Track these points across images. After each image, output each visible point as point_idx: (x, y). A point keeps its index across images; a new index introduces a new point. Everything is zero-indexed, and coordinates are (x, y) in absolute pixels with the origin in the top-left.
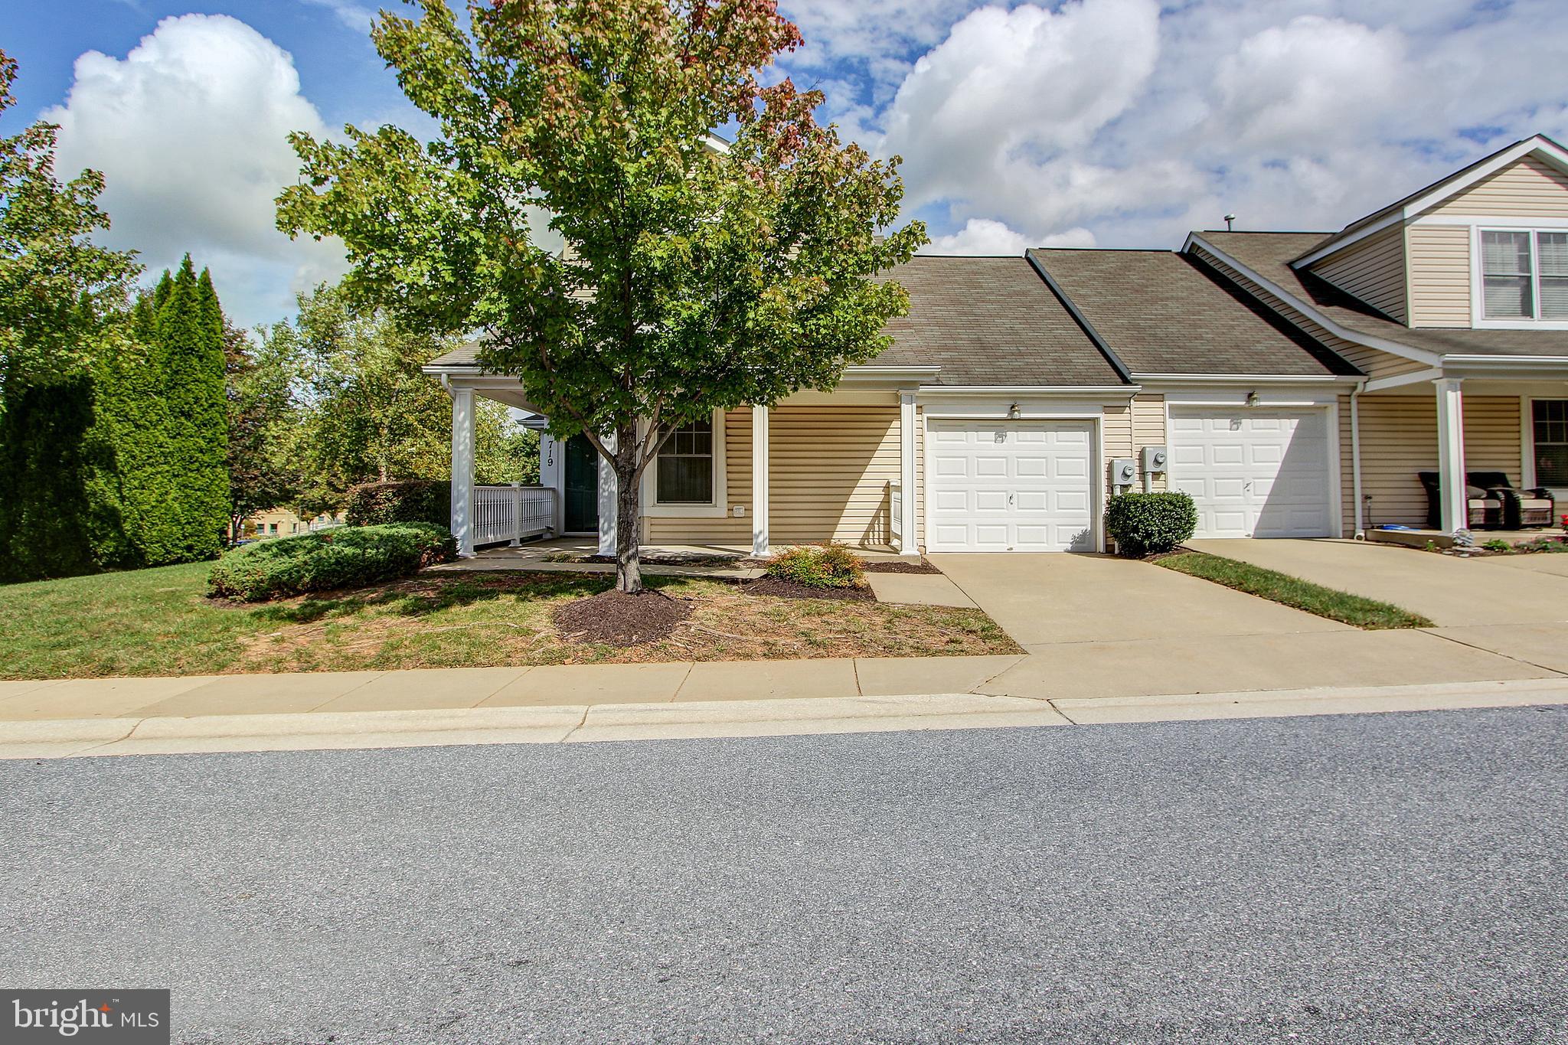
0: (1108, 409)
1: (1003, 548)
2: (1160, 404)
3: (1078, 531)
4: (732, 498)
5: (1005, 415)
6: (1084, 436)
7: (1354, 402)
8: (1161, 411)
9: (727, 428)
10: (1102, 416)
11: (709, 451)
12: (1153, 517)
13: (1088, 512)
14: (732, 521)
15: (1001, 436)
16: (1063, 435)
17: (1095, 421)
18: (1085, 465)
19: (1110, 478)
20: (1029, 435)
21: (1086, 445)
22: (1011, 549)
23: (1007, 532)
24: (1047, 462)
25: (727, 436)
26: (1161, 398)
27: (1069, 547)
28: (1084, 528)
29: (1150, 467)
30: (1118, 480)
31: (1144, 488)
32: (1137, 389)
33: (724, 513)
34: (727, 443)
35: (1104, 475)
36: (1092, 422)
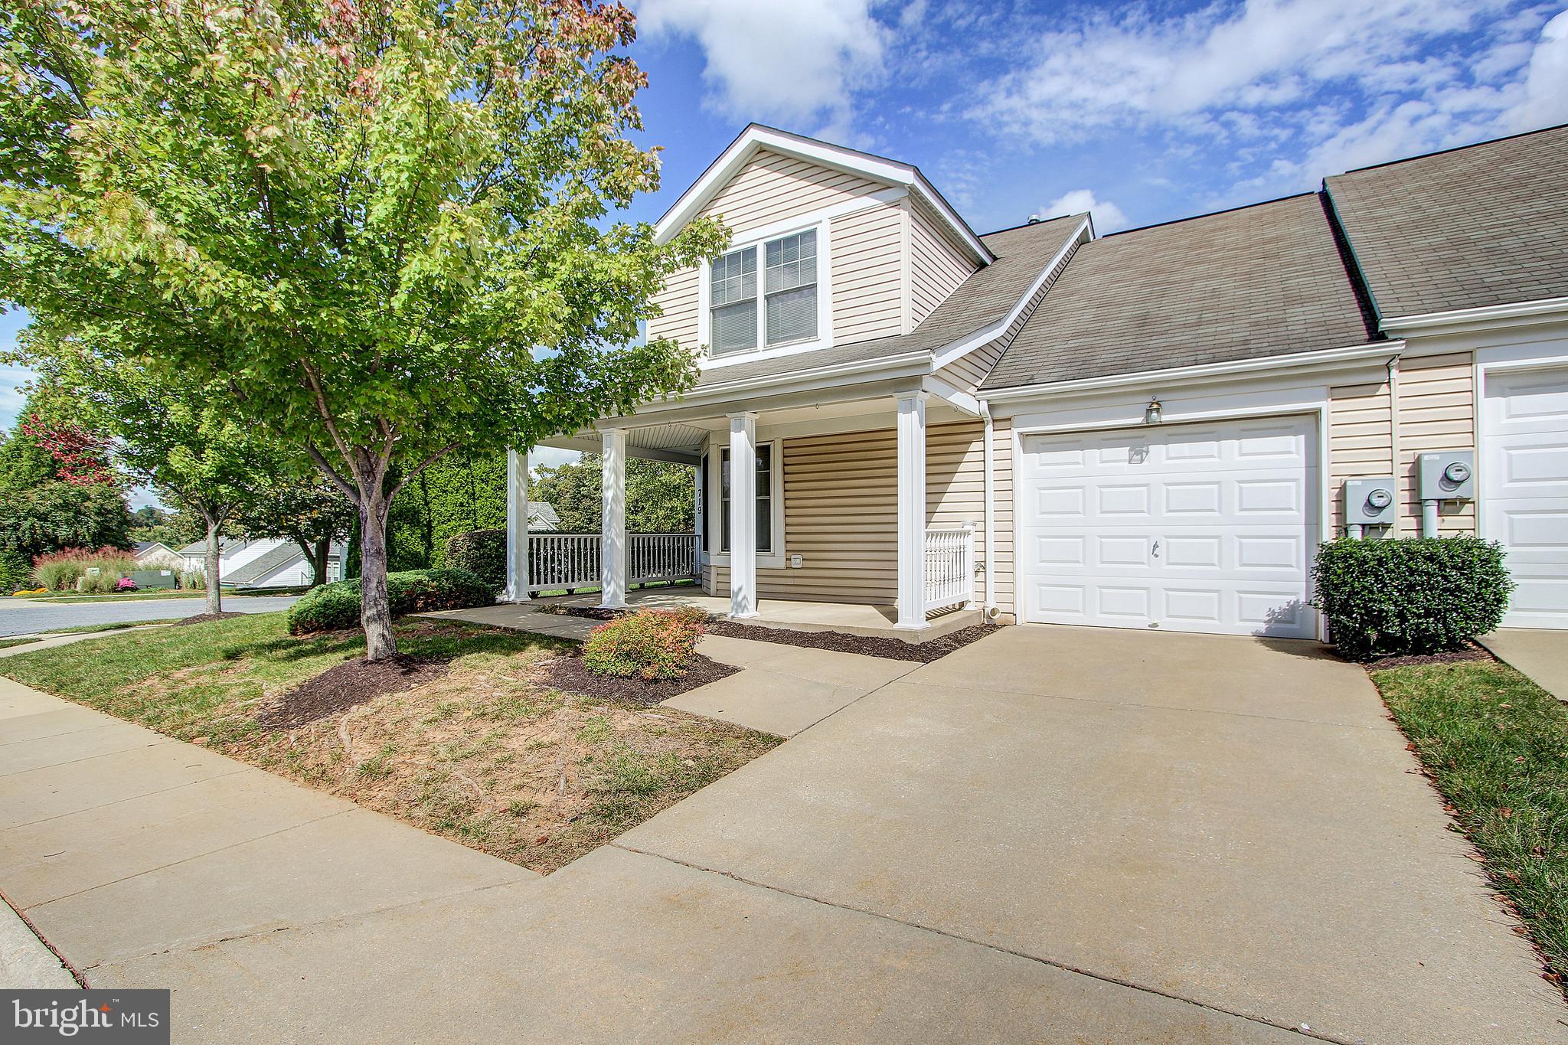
0: (1337, 392)
1: (1142, 622)
2: (1465, 371)
3: (1280, 603)
4: (790, 546)
5: (1139, 420)
6: (1294, 445)
8: (1466, 384)
9: (785, 465)
10: (1326, 406)
11: (768, 494)
12: (1385, 585)
14: (790, 573)
15: (1139, 453)
16: (1250, 444)
17: (1316, 414)
18: (1295, 494)
19: (1341, 513)
20: (1186, 448)
21: (1299, 458)
22: (1156, 625)
23: (1149, 599)
24: (1220, 489)
25: (785, 474)
26: (1468, 358)
27: (1262, 628)
28: (1293, 598)
29: (1432, 489)
30: (1356, 514)
31: (1420, 530)
32: (1397, 347)
33: (781, 563)
34: (785, 482)
35: (1328, 508)
36: (1312, 418)
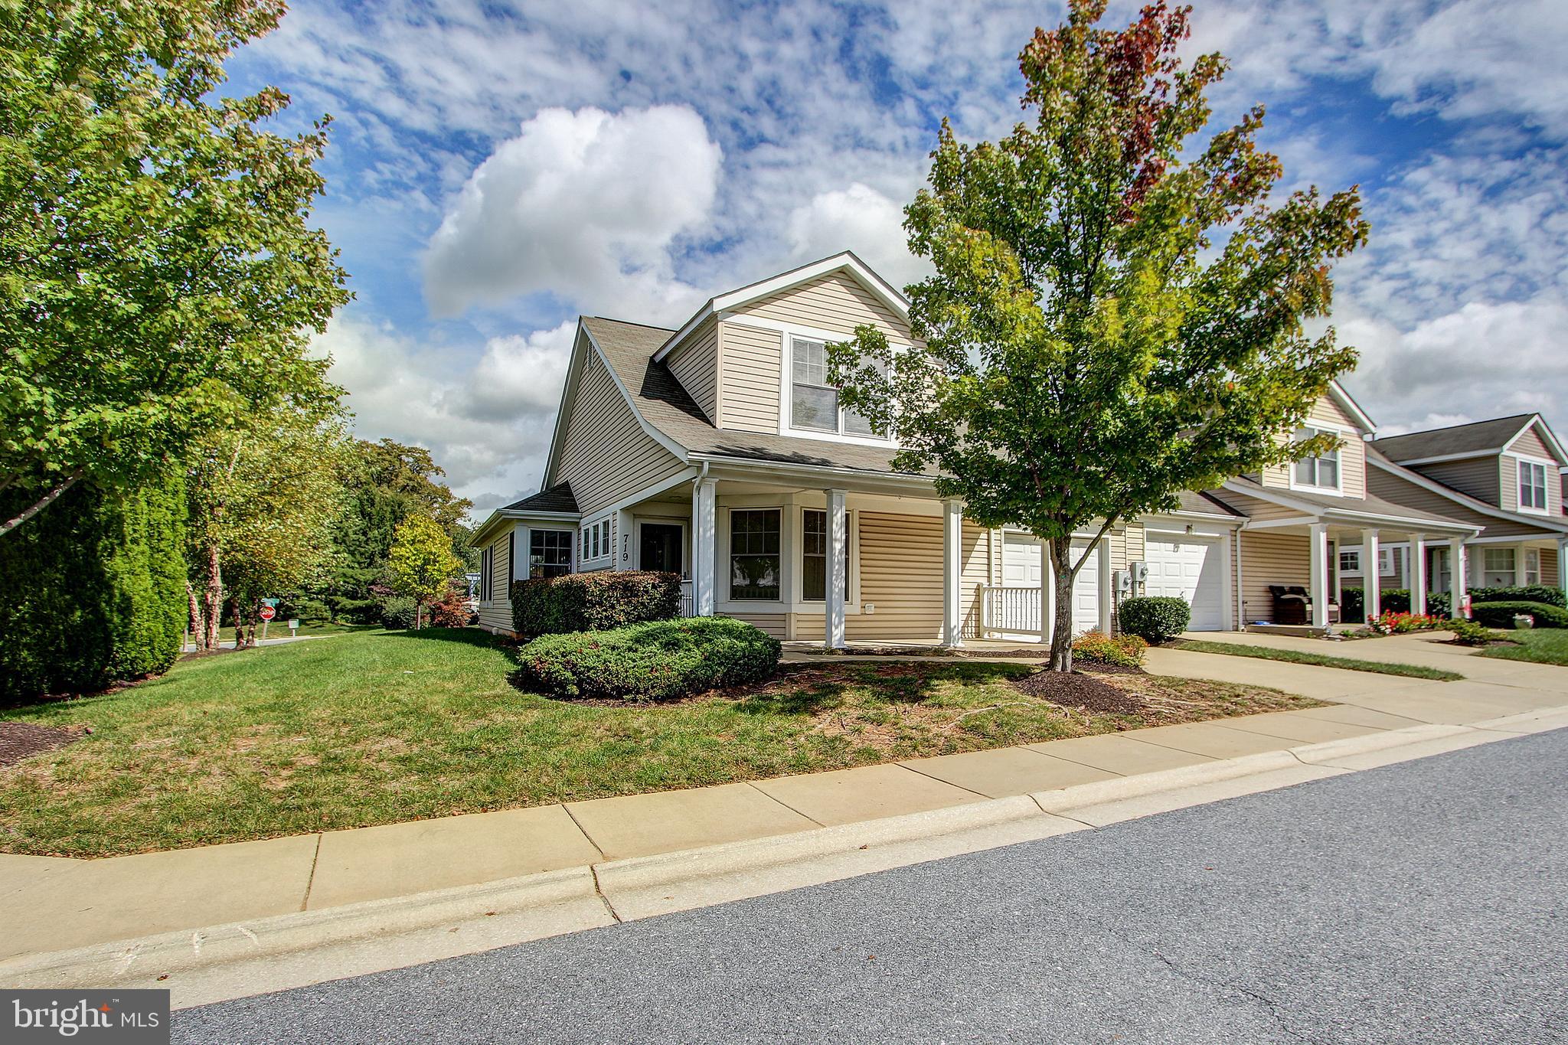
2: (1140, 530)
4: (864, 597)
7: (1239, 535)
8: (1143, 536)
9: (860, 532)
10: (1110, 537)
13: (1097, 612)
14: (864, 618)
25: (860, 539)
26: (1142, 526)
29: (1137, 577)
31: (1135, 594)
33: (858, 610)
35: (1110, 583)
